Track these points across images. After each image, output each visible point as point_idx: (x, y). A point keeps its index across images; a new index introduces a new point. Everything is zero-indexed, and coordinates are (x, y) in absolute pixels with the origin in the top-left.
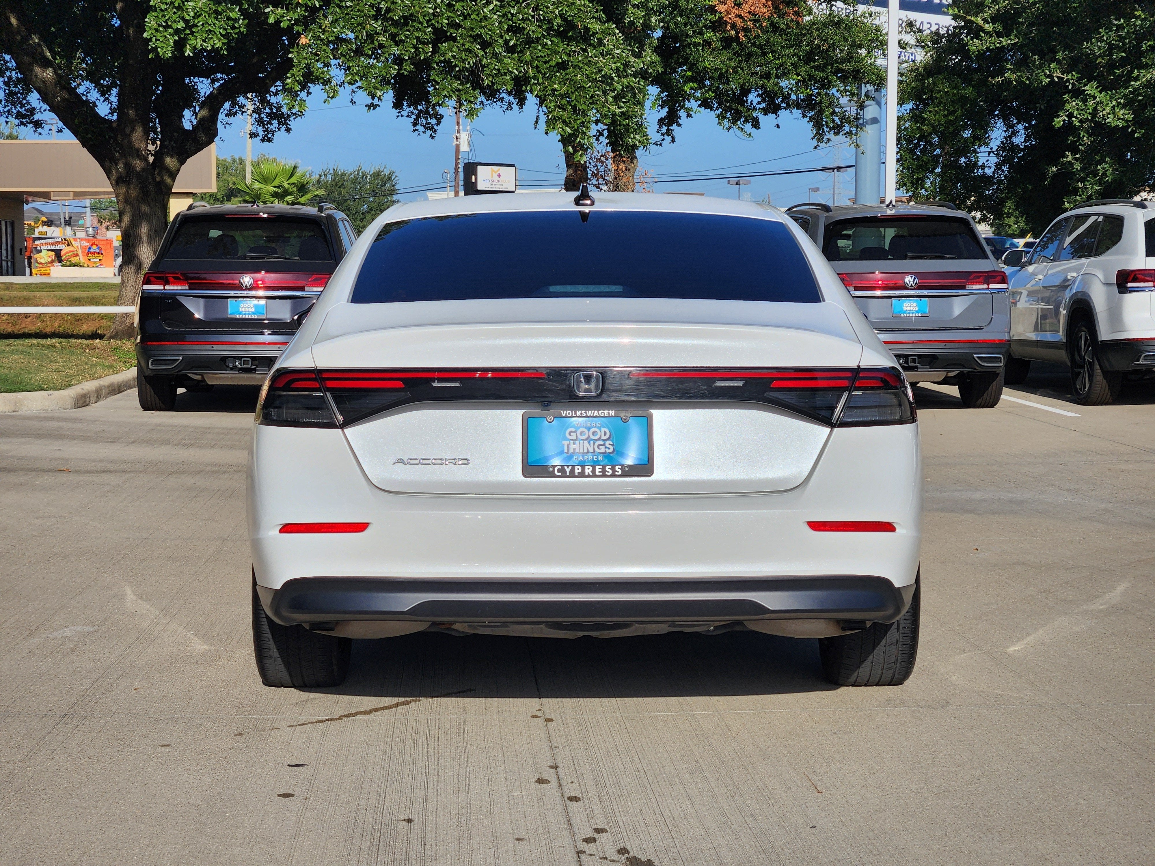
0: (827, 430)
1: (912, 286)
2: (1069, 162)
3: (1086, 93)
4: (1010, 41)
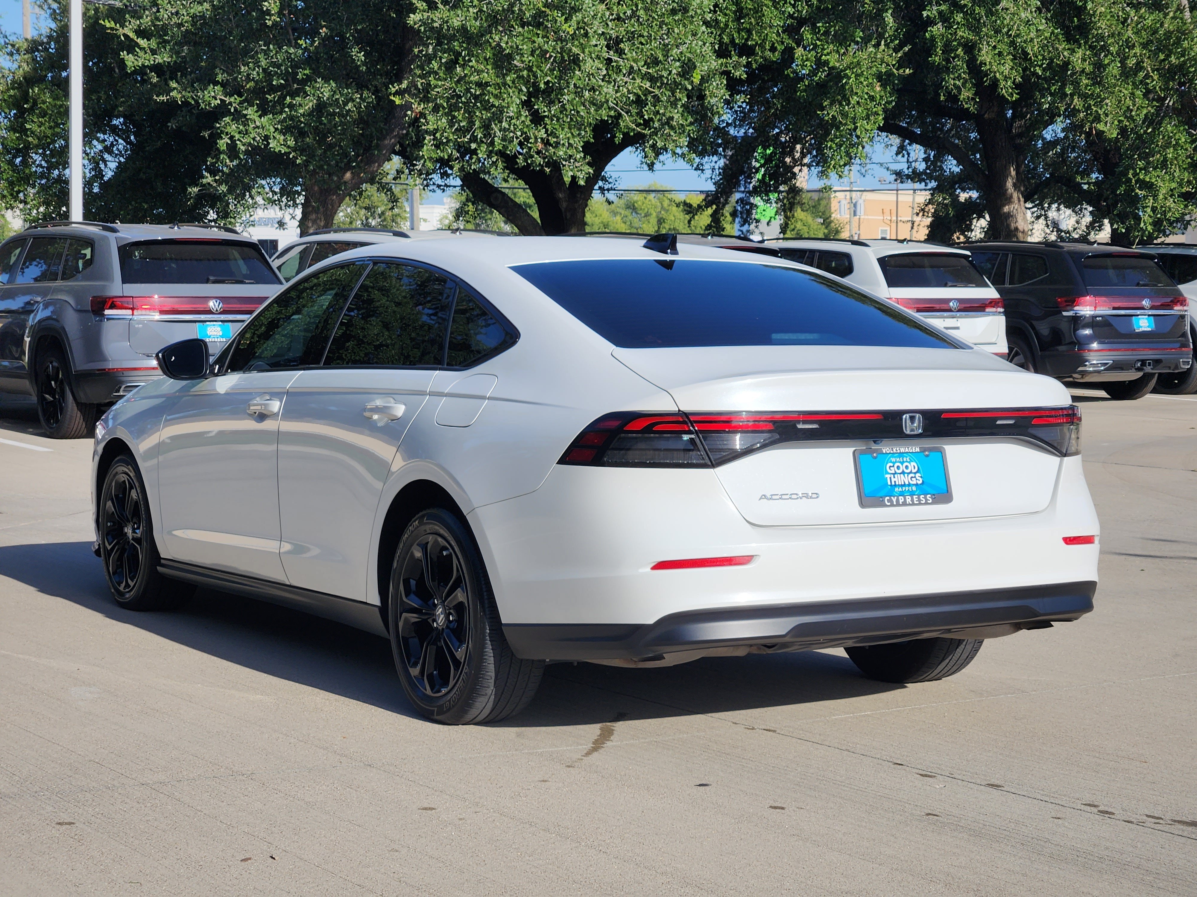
0: (1058, 459)
1: (217, 310)
2: (209, 184)
3: (248, 117)
4: (165, 59)
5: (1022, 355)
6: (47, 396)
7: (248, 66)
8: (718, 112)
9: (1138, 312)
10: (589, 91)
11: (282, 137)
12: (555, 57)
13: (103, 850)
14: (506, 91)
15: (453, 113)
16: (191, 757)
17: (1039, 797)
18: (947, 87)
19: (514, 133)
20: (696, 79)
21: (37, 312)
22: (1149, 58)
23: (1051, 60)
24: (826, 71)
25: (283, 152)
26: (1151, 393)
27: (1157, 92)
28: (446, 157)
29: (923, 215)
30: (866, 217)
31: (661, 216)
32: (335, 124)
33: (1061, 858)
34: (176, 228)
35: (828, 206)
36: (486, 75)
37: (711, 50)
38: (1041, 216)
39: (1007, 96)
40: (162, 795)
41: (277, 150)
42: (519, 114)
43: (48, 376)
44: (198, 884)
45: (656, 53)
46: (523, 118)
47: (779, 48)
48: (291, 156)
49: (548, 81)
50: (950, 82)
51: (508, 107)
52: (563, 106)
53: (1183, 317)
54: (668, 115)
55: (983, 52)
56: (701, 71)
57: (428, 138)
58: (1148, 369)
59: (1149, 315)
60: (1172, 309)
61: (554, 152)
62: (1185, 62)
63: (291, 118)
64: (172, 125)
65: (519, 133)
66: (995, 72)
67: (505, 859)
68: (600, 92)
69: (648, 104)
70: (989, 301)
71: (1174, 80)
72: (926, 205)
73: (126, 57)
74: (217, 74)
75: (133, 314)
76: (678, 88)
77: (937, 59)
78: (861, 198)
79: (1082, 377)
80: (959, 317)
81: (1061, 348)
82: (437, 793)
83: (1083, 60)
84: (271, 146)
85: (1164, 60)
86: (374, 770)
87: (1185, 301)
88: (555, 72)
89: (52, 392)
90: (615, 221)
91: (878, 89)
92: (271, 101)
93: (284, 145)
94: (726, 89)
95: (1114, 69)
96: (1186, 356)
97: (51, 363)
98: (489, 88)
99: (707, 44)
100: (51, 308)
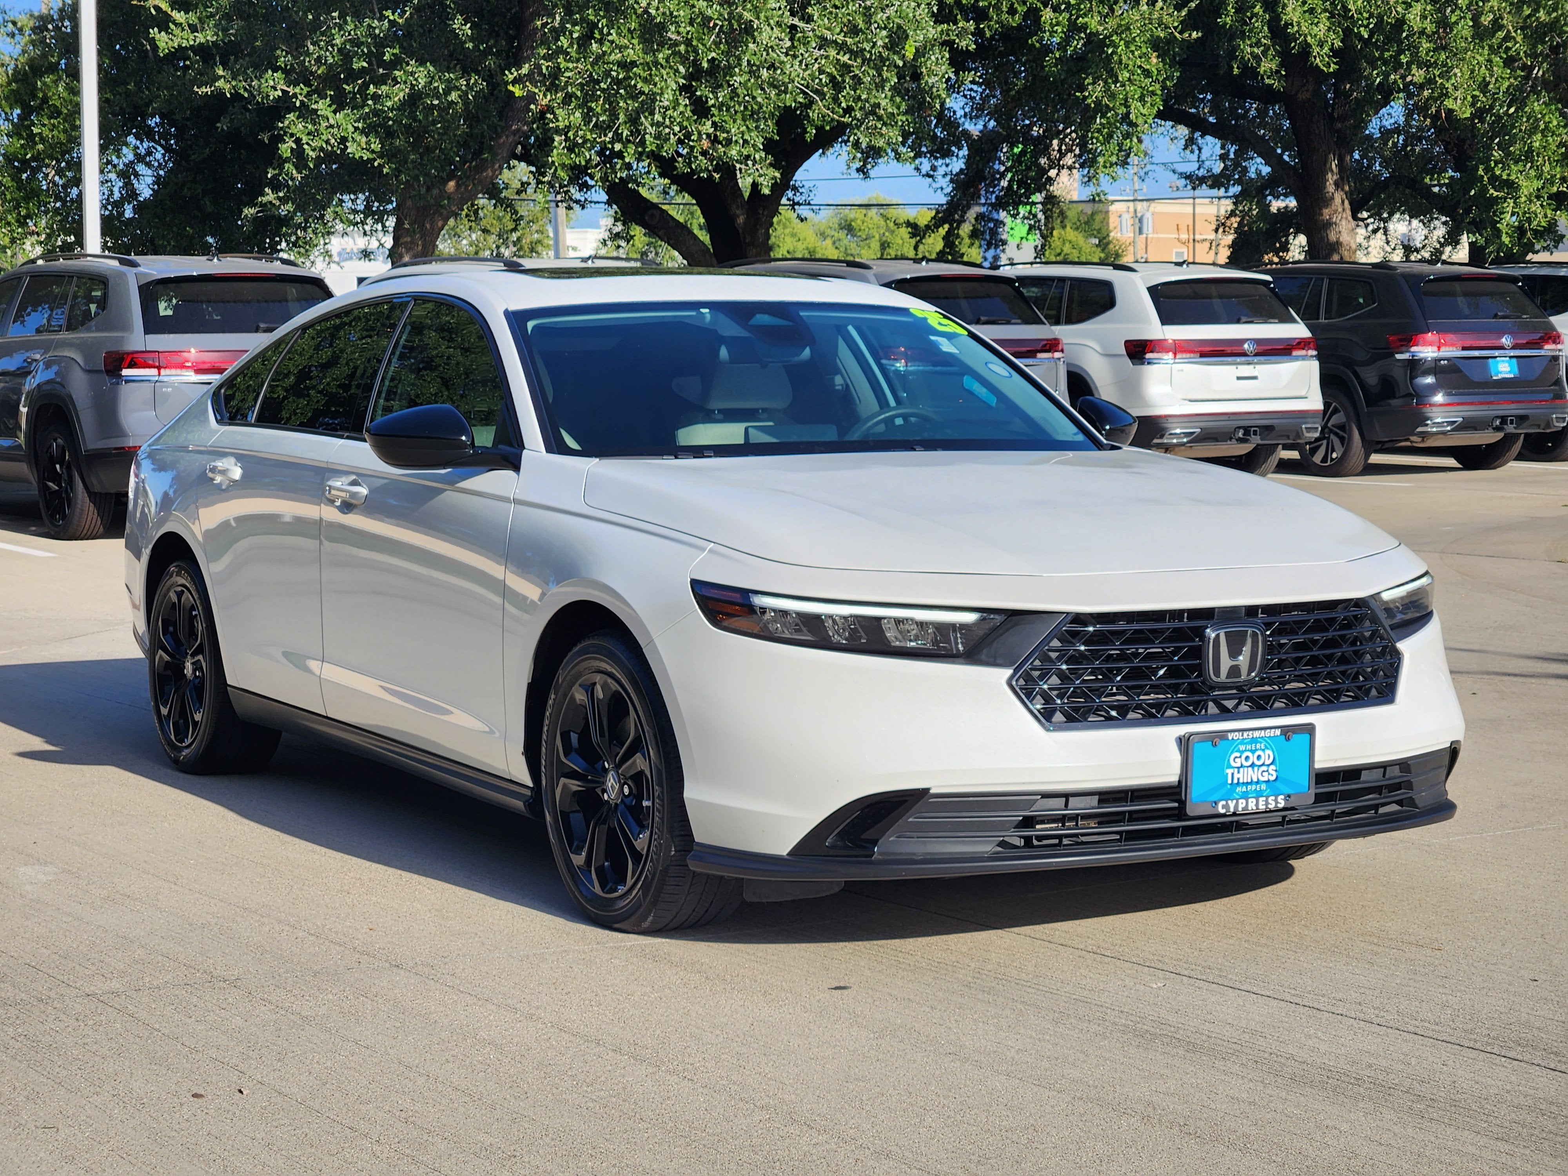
2: (271, 202)
3: (319, 113)
4: (209, 38)
5: (1342, 413)
6: (51, 484)
7: (319, 46)
8: (939, 96)
9: (1496, 353)
10: (768, 69)
11: (364, 139)
12: (722, 26)
13: (17, 1084)
14: (658, 73)
15: (589, 104)
16: (160, 957)
17: (1288, 999)
18: (1243, 58)
19: (670, 128)
20: (910, 52)
21: (36, 372)
22: (1509, 13)
23: (1380, 17)
24: (1083, 38)
25: (365, 158)
26: (1514, 460)
27: (1521, 59)
28: (583, 163)
29: (1224, 231)
30: (1156, 236)
31: (884, 239)
32: (433, 120)
33: (1305, 1081)
34: (215, 260)
35: (1105, 220)
36: (632, 52)
37: (928, 13)
38: (1378, 229)
39: (1322, 67)
40: (110, 1010)
41: (357, 156)
42: (676, 103)
43: (51, 457)
44: (134, 1129)
45: (854, 19)
46: (681, 109)
47: (1019, 9)
48: (376, 164)
49: (713, 58)
50: (1246, 49)
51: (662, 94)
52: (734, 91)
53: (1556, 358)
54: (872, 101)
55: (1289, 9)
56: (915, 42)
57: (557, 138)
58: (1510, 429)
59: (1511, 357)
60: (1541, 348)
61: (724, 152)
62: (1557, 19)
63: (376, 113)
64: (223, 125)
65: (677, 129)
66: (1306, 36)
67: (555, 1091)
68: (782, 70)
69: (845, 88)
70: (1297, 341)
71: (1543, 42)
72: (1228, 218)
73: (157, 36)
74: (278, 57)
75: (159, 375)
76: (884, 65)
77: (1228, 20)
78: (1148, 210)
79: (1423, 441)
80: (1256, 363)
81: (1395, 402)
82: (480, 1003)
83: (1424, 17)
84: (349, 151)
85: (1529, 16)
86: (402, 972)
87: (1559, 337)
88: (722, 46)
89: (57, 478)
90: (824, 247)
91: (1154, 60)
92: (350, 92)
93: (366, 149)
94: (949, 64)
95: (1465, 28)
96: (1560, 411)
97: (55, 440)
98: (635, 69)
99: (923, 6)
100: (55, 368)
